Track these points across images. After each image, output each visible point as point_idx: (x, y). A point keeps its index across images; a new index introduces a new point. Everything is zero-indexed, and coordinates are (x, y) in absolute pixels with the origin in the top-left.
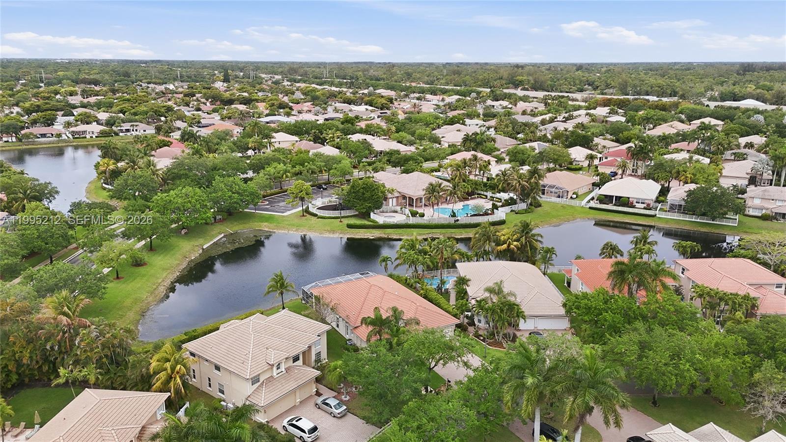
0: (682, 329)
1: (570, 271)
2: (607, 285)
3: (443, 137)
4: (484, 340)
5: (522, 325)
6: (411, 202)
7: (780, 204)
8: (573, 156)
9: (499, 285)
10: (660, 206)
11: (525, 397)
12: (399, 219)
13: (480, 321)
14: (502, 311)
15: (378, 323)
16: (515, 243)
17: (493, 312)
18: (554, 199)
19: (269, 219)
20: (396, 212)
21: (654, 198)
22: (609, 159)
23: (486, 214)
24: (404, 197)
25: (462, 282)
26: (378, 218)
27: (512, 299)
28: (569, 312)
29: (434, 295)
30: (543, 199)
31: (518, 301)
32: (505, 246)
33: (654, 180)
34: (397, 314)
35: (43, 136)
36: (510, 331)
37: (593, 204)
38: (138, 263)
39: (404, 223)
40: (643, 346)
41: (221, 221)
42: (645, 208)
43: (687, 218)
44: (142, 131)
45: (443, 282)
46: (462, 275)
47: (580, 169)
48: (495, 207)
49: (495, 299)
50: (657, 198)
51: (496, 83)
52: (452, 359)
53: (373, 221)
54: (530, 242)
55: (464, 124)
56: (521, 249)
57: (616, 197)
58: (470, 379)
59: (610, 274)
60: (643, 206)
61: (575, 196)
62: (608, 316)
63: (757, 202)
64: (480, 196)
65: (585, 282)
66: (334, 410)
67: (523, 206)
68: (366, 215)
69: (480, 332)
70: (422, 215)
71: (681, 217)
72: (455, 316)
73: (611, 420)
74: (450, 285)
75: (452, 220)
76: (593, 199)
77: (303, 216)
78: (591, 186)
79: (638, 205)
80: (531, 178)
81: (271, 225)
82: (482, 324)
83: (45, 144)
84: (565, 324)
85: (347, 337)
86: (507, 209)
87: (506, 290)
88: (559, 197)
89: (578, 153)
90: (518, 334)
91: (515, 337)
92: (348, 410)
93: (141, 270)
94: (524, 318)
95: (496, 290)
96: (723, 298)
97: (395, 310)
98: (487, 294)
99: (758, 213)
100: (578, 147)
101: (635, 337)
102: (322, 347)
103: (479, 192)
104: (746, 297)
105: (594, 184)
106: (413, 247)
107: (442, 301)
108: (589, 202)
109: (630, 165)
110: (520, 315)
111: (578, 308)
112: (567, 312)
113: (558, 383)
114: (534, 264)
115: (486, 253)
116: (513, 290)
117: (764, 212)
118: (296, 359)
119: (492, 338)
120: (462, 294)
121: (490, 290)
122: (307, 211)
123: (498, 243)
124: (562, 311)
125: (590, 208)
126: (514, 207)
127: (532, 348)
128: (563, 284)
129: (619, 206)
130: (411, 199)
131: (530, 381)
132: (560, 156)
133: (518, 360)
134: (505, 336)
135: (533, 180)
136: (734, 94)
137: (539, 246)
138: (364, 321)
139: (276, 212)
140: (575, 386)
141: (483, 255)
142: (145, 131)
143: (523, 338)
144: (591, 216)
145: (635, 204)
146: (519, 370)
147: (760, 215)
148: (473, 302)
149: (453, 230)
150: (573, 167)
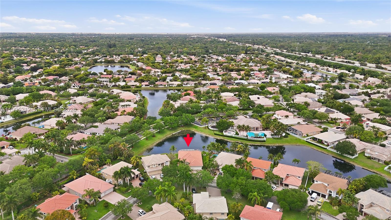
7: (376, 153)
16: (241, 149)
19: (196, 127)
22: (347, 121)
23: (260, 137)
26: (225, 133)
32: (238, 149)
35: (161, 85)
37: (309, 140)
38: (154, 136)
41: (183, 126)
47: (334, 123)
53: (223, 134)
54: (246, 149)
57: (318, 139)
60: (327, 144)
61: (306, 136)
63: (369, 151)
68: (222, 131)
70: (238, 134)
75: (246, 138)
76: (311, 138)
77: (206, 128)
86: (271, 137)
93: (153, 138)
99: (367, 155)
100: (340, 113)
102: (168, 164)
108: (307, 139)
117: (370, 155)
118: (159, 165)
125: (306, 141)
126: (274, 136)
129: (318, 142)
135: (280, 128)
139: (200, 125)
144: (304, 144)
145: (324, 143)
150: (330, 122)
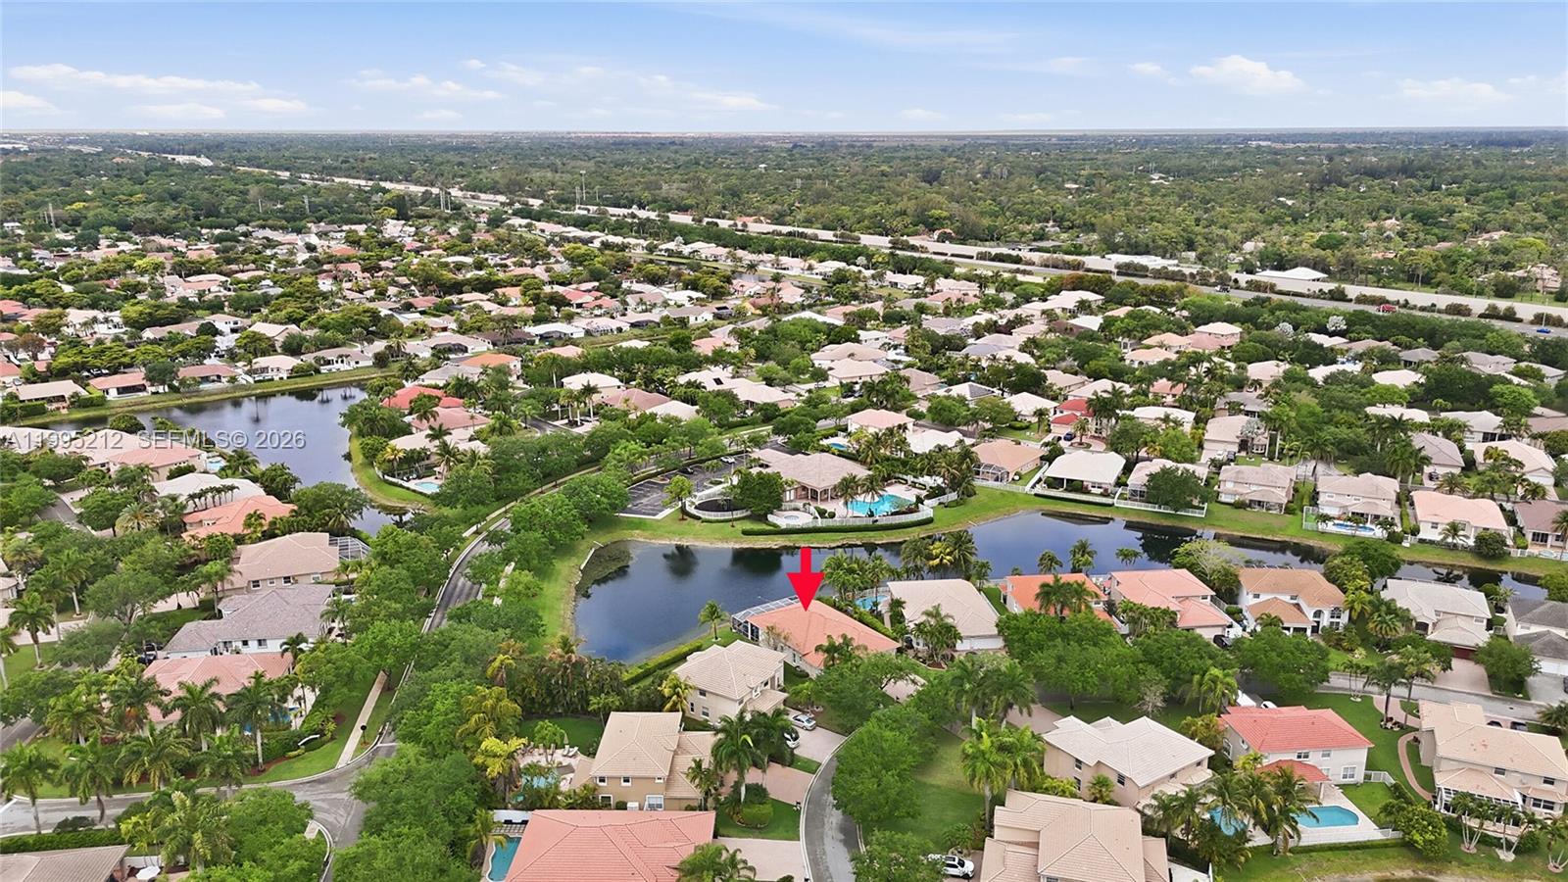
0: (1095, 645)
1: (1005, 588)
2: (1036, 606)
3: (831, 369)
4: (924, 662)
5: (959, 646)
6: (814, 495)
7: (1254, 488)
8: (1018, 409)
9: (937, 608)
10: (1120, 490)
11: (964, 699)
12: (803, 520)
13: (918, 644)
14: (940, 633)
15: (831, 650)
16: (948, 557)
17: (932, 634)
18: (991, 483)
20: (798, 510)
21: (1113, 480)
22: (1065, 413)
23: (910, 511)
24: (804, 488)
25: (897, 604)
26: (780, 520)
27: (950, 621)
28: (1001, 632)
29: (869, 618)
30: (978, 482)
31: (955, 623)
32: (937, 561)
33: (1117, 452)
34: (847, 641)
35: (206, 379)
36: (948, 652)
37: (1039, 489)
39: (811, 526)
40: (1060, 659)
42: (1102, 495)
43: (1149, 508)
44: (353, 364)
45: (876, 604)
46: (896, 596)
47: (1027, 428)
48: (920, 500)
49: (933, 622)
50: (1119, 478)
51: (895, 223)
52: (901, 678)
53: (775, 525)
54: (964, 555)
55: (857, 340)
56: (955, 563)
57: (1068, 480)
58: (919, 692)
59: (1038, 596)
60: (1099, 491)
61: (1017, 478)
62: (1033, 635)
63: (1229, 486)
64: (899, 481)
65: (1019, 601)
66: (806, 724)
67: (953, 496)
68: (763, 519)
69: (920, 655)
70: (832, 515)
71: (1143, 507)
72: (895, 639)
73: (1025, 710)
74: (883, 608)
75: (870, 520)
76: (1040, 480)
77: (683, 519)
78: (1038, 461)
79: (1094, 490)
80: (962, 463)
81: (647, 534)
82: (920, 645)
83: (216, 394)
84: (999, 643)
85: (794, 665)
86: (934, 502)
87: (943, 613)
88: (997, 480)
89: (1025, 404)
90: (956, 655)
91: (953, 657)
92: (817, 725)
94: (961, 638)
95: (935, 614)
96: (1143, 612)
97: (844, 637)
98: (924, 618)
99: (1231, 500)
100: (1025, 394)
101: (1054, 653)
102: (780, 675)
103: (897, 475)
104: (1166, 612)
105: (1042, 458)
106: (839, 566)
107: (879, 624)
108: (1033, 487)
109: (1092, 426)
110: (958, 636)
111: (1008, 628)
112: (999, 632)
113: (987, 687)
114: (968, 579)
115: (917, 569)
116: (951, 613)
117: (1238, 497)
118: (766, 684)
119: (931, 659)
120: (897, 618)
121: (928, 614)
122: (683, 510)
123: (930, 557)
124: (995, 631)
125: (1036, 495)
126: (943, 499)
127: (969, 665)
128: (997, 600)
129: (1070, 491)
130: (814, 492)
131: (968, 686)
132: (999, 413)
133: (958, 672)
134: (944, 657)
135: (964, 466)
136: (1280, 255)
137: (973, 559)
138: (818, 648)
139: (644, 514)
140: (999, 689)
141: (915, 573)
142: (357, 363)
143: (960, 657)
144: (1038, 506)
145: (1090, 488)
146: (958, 680)
147: (1232, 501)
148: (912, 625)
149: (872, 534)
150: (1018, 425)
